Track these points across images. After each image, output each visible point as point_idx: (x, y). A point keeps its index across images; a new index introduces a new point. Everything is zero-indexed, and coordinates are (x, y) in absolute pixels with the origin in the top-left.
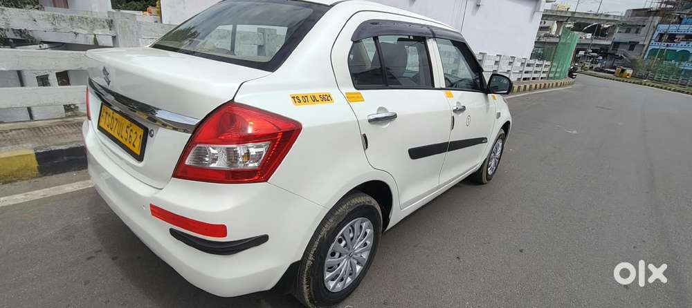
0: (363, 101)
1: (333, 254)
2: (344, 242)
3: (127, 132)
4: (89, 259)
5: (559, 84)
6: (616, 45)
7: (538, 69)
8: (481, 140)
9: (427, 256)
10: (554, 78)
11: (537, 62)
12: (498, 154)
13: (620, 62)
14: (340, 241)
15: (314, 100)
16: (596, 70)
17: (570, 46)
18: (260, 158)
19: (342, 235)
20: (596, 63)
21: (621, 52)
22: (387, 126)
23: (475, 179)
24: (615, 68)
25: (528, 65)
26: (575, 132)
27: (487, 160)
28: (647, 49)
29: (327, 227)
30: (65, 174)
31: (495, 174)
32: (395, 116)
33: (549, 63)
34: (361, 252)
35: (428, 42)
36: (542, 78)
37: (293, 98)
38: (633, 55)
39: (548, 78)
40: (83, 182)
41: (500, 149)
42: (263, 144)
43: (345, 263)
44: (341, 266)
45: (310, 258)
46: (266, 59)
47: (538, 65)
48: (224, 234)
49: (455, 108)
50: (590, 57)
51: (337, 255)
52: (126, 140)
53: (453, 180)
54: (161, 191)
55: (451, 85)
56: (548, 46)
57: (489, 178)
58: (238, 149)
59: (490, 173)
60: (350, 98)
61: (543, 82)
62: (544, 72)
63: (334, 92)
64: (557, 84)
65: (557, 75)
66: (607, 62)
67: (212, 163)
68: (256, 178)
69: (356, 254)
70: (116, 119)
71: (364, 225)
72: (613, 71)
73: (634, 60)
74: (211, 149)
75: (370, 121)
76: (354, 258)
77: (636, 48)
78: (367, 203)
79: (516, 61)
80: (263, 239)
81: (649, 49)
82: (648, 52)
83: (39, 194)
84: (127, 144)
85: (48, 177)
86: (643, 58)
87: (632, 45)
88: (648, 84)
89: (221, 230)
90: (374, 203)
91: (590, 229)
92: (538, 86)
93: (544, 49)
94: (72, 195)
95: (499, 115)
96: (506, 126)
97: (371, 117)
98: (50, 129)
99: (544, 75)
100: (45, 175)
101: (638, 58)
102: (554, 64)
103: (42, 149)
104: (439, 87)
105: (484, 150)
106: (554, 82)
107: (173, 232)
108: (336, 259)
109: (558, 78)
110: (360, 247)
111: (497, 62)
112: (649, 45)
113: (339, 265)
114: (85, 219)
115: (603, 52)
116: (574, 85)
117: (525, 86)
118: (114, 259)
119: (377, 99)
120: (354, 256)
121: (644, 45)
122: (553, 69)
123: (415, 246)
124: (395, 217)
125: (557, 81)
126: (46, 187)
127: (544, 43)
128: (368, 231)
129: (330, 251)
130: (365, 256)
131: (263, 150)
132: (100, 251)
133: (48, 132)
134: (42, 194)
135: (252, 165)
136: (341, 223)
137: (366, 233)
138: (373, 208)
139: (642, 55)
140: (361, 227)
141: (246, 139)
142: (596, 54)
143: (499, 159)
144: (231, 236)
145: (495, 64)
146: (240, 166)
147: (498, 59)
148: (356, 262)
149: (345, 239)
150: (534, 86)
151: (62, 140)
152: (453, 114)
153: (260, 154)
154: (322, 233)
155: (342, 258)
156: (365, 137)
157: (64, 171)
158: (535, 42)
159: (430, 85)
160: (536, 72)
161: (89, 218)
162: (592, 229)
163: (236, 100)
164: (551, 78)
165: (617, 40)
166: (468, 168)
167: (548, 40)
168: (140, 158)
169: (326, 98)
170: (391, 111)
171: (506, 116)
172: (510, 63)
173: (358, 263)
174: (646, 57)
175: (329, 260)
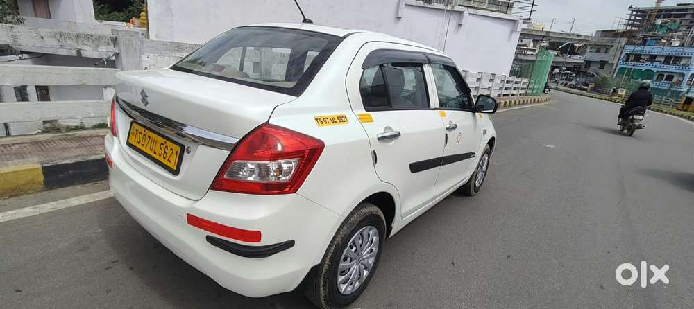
0: (372, 121)
1: (345, 259)
2: (354, 249)
3: (161, 148)
4: (107, 269)
5: (536, 101)
6: (588, 63)
7: (516, 86)
8: (469, 155)
9: (425, 262)
10: (531, 94)
11: (516, 79)
12: (484, 167)
13: (592, 79)
14: (351, 247)
15: (334, 121)
16: (571, 86)
17: (545, 65)
18: (290, 173)
19: (353, 242)
20: (570, 80)
21: (593, 69)
22: (393, 143)
23: (464, 191)
24: (587, 85)
25: (508, 82)
26: (552, 146)
27: (475, 174)
28: (616, 67)
29: (342, 234)
30: (69, 188)
31: (482, 186)
32: (399, 135)
33: (526, 80)
34: (368, 258)
35: (424, 68)
36: (520, 94)
37: (317, 119)
38: (603, 73)
39: (526, 94)
40: (88, 196)
41: (486, 163)
42: (292, 160)
43: (355, 268)
44: (351, 270)
45: (327, 262)
46: (290, 85)
47: (516, 83)
48: (259, 240)
49: (448, 126)
50: (565, 74)
51: (349, 259)
52: (160, 155)
53: (446, 191)
54: (198, 202)
55: (444, 105)
56: (526, 64)
57: (477, 190)
58: (271, 164)
59: (477, 185)
60: (363, 119)
61: (522, 98)
62: (522, 89)
63: (349, 114)
64: (535, 100)
65: (534, 92)
66: (580, 80)
67: (249, 176)
68: (287, 189)
69: (364, 259)
70: (149, 137)
71: (371, 232)
72: (586, 87)
73: (605, 78)
74: (248, 164)
75: (379, 139)
76: (362, 263)
77: (606, 67)
78: (374, 213)
79: (496, 78)
80: (290, 244)
81: (618, 67)
82: (617, 71)
83: (47, 207)
84: (161, 159)
85: (53, 191)
86: (613, 76)
87: (603, 64)
88: (618, 100)
89: (256, 236)
90: (380, 212)
91: (569, 236)
92: (517, 102)
93: (522, 67)
94: (80, 208)
95: (485, 132)
96: (491, 142)
97: (380, 136)
98: (52, 143)
99: (523, 92)
100: (51, 189)
101: (609, 76)
102: (532, 81)
103: (48, 163)
104: (433, 107)
105: (473, 163)
106: (532, 98)
107: (209, 239)
108: (347, 264)
109: (536, 95)
110: (368, 253)
111: (478, 79)
112: (617, 64)
113: (349, 269)
114: (97, 231)
115: (576, 69)
116: (551, 101)
117: (505, 103)
118: (131, 268)
119: (384, 120)
120: (362, 261)
121: (613, 64)
122: (531, 86)
123: (413, 254)
124: (397, 226)
125: (535, 97)
126: (53, 201)
127: (522, 60)
128: (375, 238)
129: (343, 256)
130: (371, 261)
131: (293, 165)
132: (117, 261)
133: (51, 146)
134: (49, 207)
135: (283, 179)
136: (353, 230)
137: (373, 240)
138: (379, 217)
139: (612, 73)
140: (369, 235)
141: (276, 156)
142: (569, 72)
143: (486, 172)
144: (265, 241)
145: (477, 81)
146: (272, 179)
147: (479, 77)
148: (363, 267)
149: (355, 245)
150: (513, 102)
151: (67, 154)
152: (447, 132)
153: (290, 169)
154: (337, 239)
155: (352, 263)
156: (374, 153)
157: (68, 185)
158: (514, 60)
159: (426, 105)
160: (515, 89)
161: (100, 230)
162: (571, 237)
163: (270, 122)
164: (530, 94)
165: (588, 59)
166: (459, 181)
167: (525, 58)
168: (176, 172)
169: (343, 119)
170: (396, 130)
171: (491, 132)
172: (491, 80)
173: (366, 268)
174: (615, 75)
175: (342, 264)
